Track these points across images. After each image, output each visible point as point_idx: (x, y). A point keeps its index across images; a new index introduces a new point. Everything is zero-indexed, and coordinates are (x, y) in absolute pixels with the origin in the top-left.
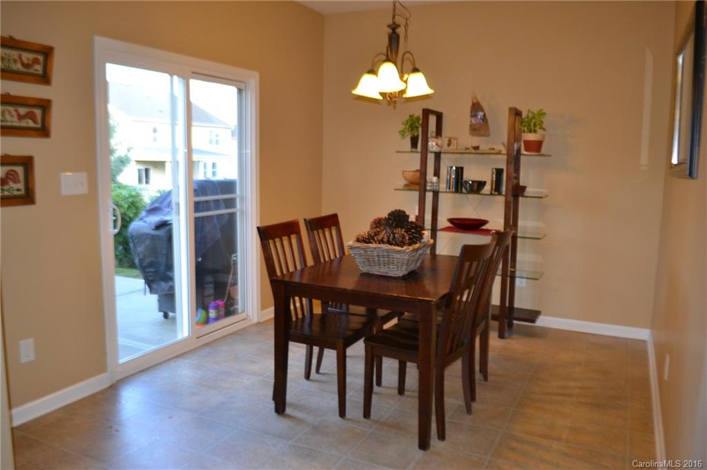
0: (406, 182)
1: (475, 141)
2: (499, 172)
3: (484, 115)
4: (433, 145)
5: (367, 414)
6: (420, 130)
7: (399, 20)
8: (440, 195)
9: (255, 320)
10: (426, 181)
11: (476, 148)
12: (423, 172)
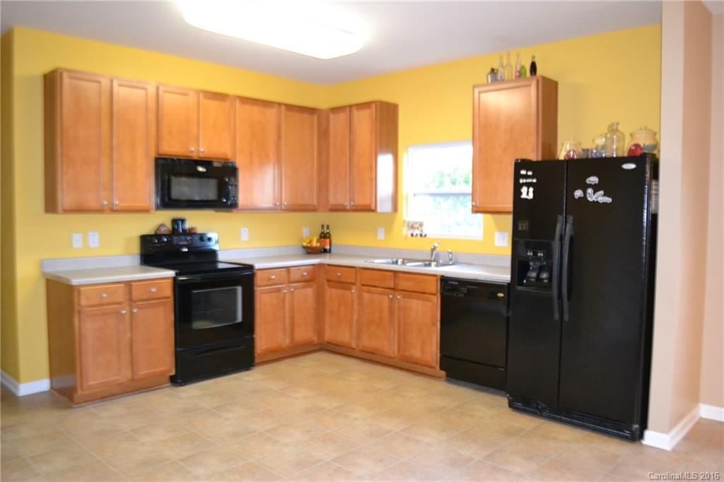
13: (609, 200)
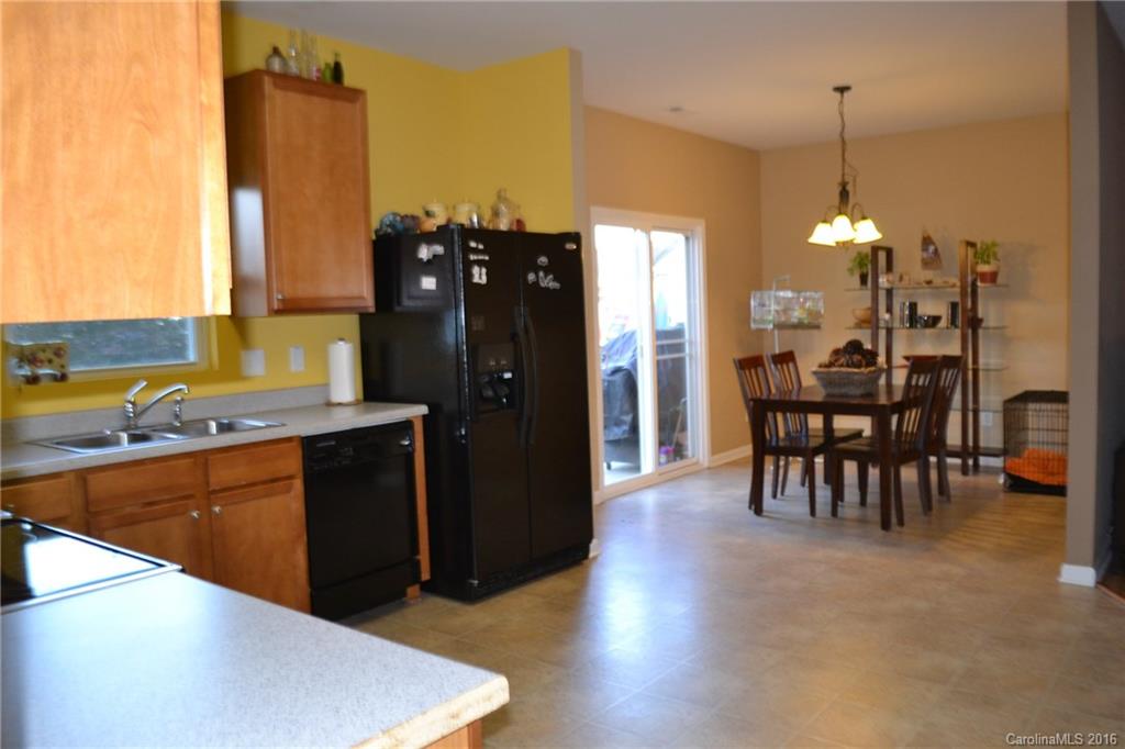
0: (856, 321)
1: (929, 274)
2: (954, 306)
3: (936, 250)
4: (883, 281)
5: (834, 513)
6: (870, 267)
7: (847, 179)
8: (894, 331)
9: (706, 464)
10: (878, 320)
11: (929, 282)
12: (875, 309)
13: (556, 285)
